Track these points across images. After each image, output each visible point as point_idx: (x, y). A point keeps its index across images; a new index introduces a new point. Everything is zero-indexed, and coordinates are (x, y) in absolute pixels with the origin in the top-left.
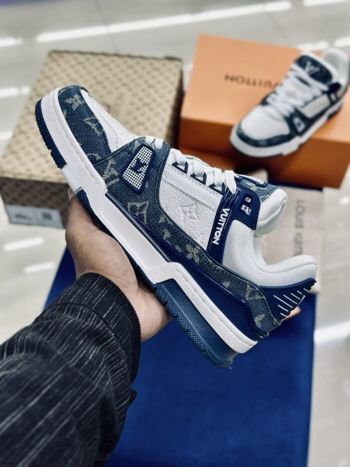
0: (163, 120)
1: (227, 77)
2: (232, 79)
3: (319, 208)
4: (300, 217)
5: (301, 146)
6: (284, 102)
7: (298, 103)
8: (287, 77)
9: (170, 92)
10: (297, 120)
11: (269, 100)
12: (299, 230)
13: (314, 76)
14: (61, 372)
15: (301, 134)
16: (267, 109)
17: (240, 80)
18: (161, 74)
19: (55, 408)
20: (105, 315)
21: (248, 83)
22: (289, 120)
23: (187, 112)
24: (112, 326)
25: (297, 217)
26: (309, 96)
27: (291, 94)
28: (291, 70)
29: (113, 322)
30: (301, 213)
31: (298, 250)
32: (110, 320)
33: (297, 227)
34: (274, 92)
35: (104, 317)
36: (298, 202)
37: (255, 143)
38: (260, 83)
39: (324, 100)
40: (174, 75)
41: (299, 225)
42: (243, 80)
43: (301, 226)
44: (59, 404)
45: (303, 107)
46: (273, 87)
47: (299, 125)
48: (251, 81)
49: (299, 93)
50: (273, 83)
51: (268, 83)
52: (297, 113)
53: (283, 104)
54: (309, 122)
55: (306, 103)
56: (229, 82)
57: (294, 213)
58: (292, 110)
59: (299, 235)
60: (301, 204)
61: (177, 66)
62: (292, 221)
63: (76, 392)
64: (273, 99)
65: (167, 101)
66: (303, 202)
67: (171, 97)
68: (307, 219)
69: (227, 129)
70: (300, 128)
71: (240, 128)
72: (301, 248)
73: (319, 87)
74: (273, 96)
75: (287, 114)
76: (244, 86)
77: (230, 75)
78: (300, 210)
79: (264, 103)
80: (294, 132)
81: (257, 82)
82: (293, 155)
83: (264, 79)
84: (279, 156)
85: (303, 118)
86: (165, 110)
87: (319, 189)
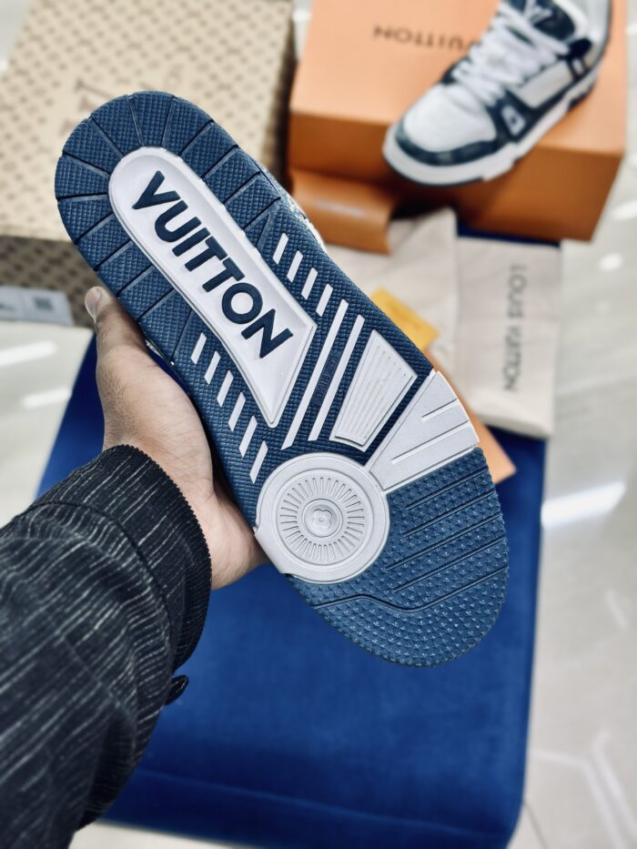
0: (256, 116)
1: (378, 31)
2: (388, 34)
3: (553, 279)
4: (517, 297)
5: (518, 162)
6: (485, 77)
7: (512, 79)
8: (490, 29)
9: (269, 62)
10: (509, 113)
11: (456, 74)
12: (515, 322)
13: (541, 25)
14: (36, 656)
15: (517, 139)
16: (453, 90)
17: (403, 36)
18: (253, 26)
19: (10, 731)
20: (144, 540)
21: (419, 41)
22: (495, 112)
23: (302, 101)
24: (153, 563)
25: (511, 297)
26: (531, 66)
27: (498, 62)
28: (499, 14)
29: (155, 555)
30: (518, 290)
31: (513, 358)
32: (151, 551)
33: (511, 315)
34: (467, 59)
35: (140, 543)
36: (514, 268)
37: (431, 159)
38: (442, 41)
39: (561, 73)
40: (277, 27)
41: (515, 313)
42: (409, 36)
43: (519, 315)
44: (18, 724)
45: (520, 86)
46: (463, 47)
47: (514, 121)
48: (425, 39)
49: (513, 59)
50: (466, 40)
51: (457, 42)
52: (511, 99)
53: (482, 81)
54: (533, 115)
55: (527, 79)
56: (381, 39)
57: (506, 290)
58: (501, 94)
59: (515, 330)
60: (519, 272)
61: (281, 11)
62: (503, 305)
63: (55, 699)
64: (465, 73)
65: (265, 79)
66: (522, 268)
67: (272, 71)
68: (530, 299)
69: (378, 131)
70: (516, 128)
71: (401, 129)
72: (518, 356)
73: (552, 46)
74: (464, 65)
75: (491, 102)
76: (411, 48)
77: (384, 26)
78: (517, 283)
79: (447, 79)
80: (504, 136)
81: (436, 40)
82: (502, 180)
83: (449, 35)
84: (477, 182)
85: (521, 107)
86: (260, 98)
87: (554, 242)
